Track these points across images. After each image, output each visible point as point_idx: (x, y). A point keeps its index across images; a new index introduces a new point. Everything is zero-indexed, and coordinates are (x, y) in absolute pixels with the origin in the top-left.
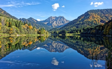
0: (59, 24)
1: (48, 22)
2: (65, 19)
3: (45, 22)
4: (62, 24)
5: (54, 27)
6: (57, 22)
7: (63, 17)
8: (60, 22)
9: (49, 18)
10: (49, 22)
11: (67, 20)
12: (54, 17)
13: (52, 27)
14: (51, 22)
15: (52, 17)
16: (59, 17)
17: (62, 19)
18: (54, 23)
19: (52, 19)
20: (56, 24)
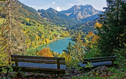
0: (85, 16)
1: (71, 13)
2: (94, 8)
3: (67, 13)
4: (89, 15)
5: (78, 19)
6: (83, 12)
7: (91, 6)
8: (86, 13)
9: (73, 8)
10: (73, 13)
11: (95, 10)
12: (79, 6)
13: (76, 19)
14: (75, 13)
15: (76, 5)
16: (85, 6)
17: (89, 9)
18: (79, 14)
19: (76, 9)
20: (82, 15)
